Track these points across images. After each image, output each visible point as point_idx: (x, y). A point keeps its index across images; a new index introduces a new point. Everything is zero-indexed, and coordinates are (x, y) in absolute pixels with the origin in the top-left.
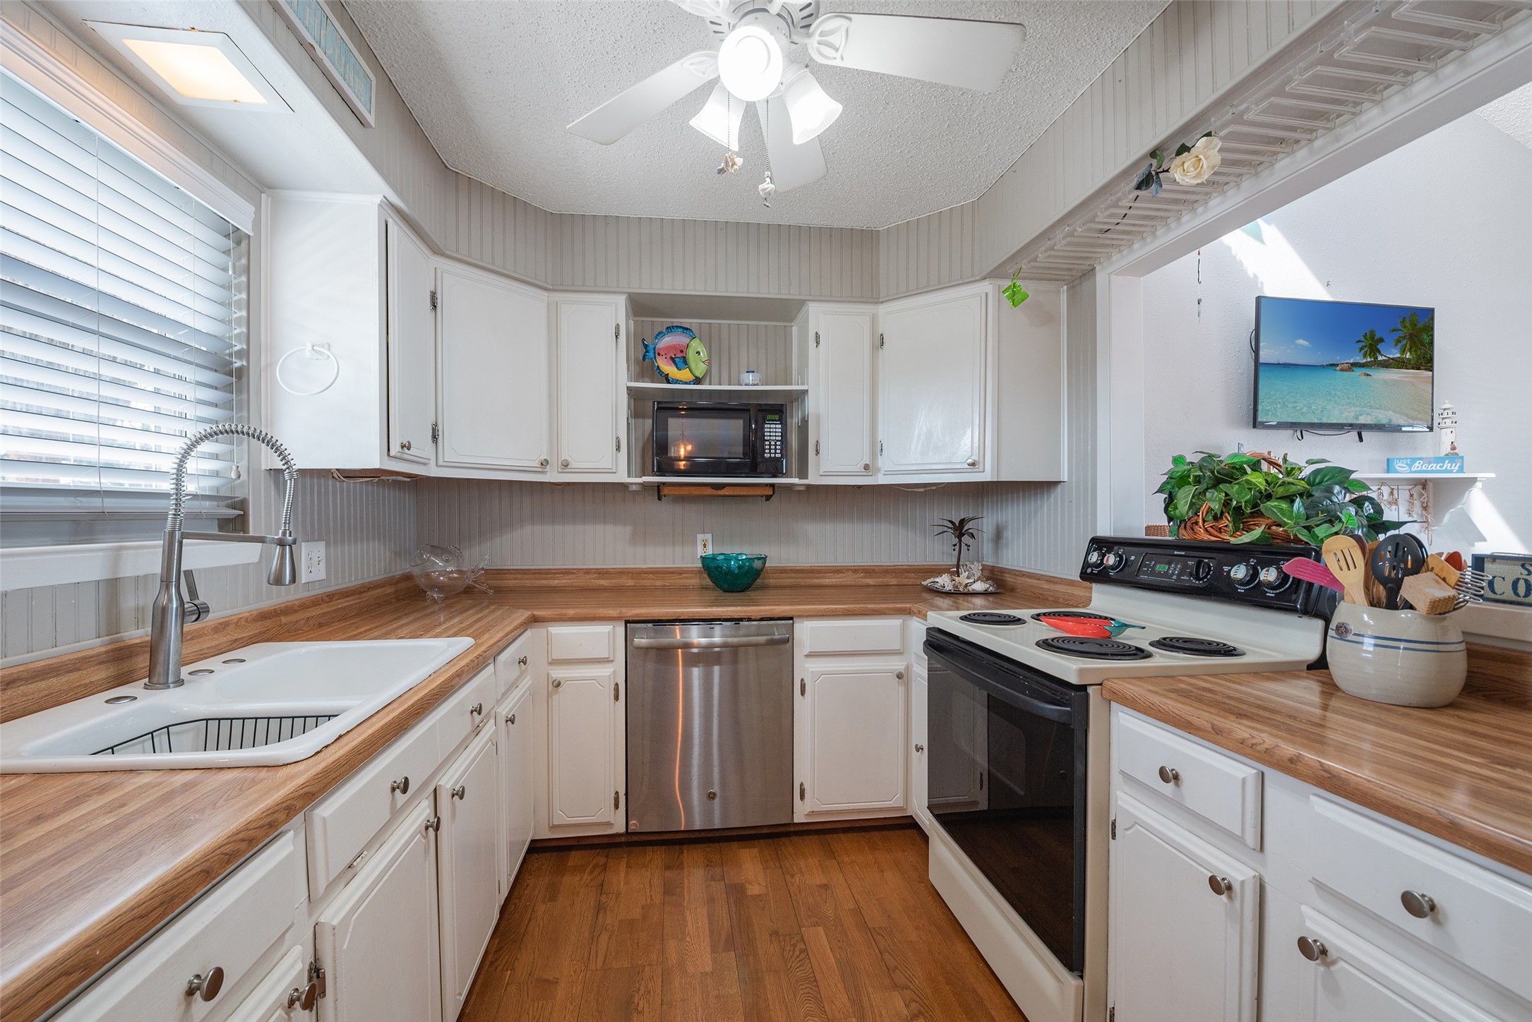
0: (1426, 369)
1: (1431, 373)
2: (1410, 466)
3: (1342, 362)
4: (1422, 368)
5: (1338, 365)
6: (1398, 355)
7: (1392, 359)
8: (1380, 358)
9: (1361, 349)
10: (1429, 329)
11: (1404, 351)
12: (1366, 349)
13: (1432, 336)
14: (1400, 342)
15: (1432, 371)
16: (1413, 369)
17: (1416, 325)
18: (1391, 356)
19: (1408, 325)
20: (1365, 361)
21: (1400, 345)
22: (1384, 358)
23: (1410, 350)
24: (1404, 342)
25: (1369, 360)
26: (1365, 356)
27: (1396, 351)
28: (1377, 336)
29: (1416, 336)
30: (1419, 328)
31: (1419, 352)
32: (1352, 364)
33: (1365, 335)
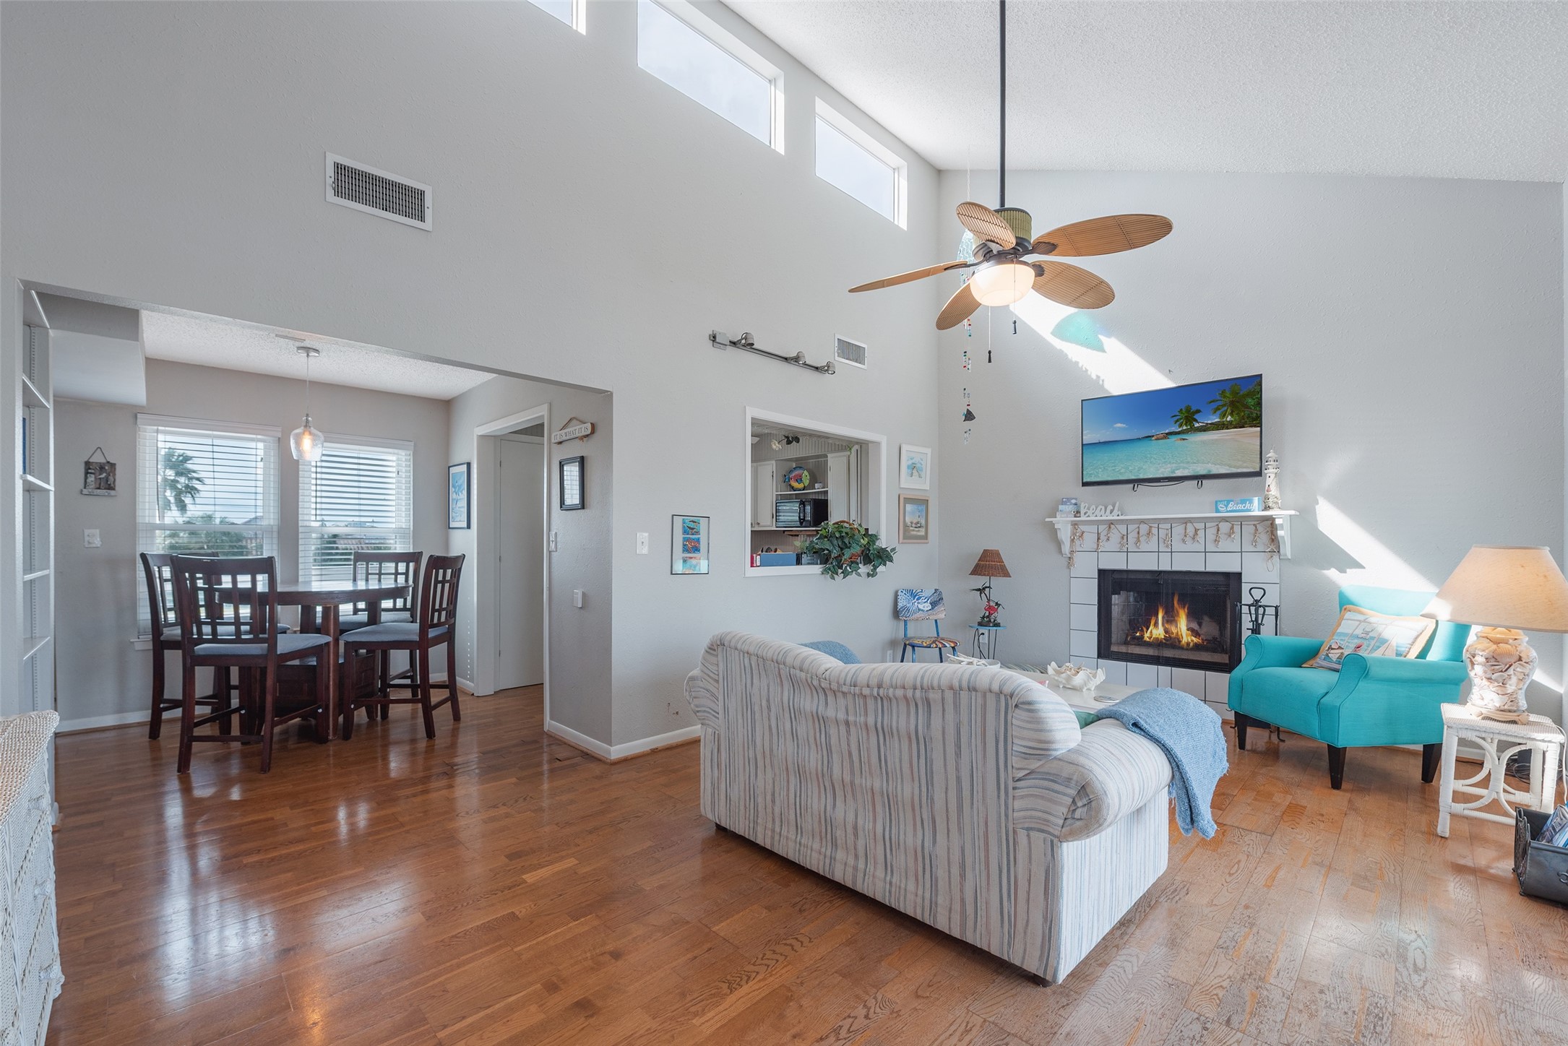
0: (1251, 427)
1: (1259, 428)
2: (1226, 506)
3: (1158, 433)
4: (1248, 425)
5: (1153, 436)
6: (1217, 420)
7: (1210, 424)
8: (1197, 425)
9: (1176, 421)
11: (1224, 416)
12: (1182, 420)
14: (1219, 409)
15: (1261, 427)
16: (1236, 428)
17: (1238, 393)
18: (1209, 422)
19: (1228, 395)
20: (1180, 429)
21: (1218, 412)
22: (1201, 424)
23: (1231, 414)
24: (1226, 408)
25: (1185, 428)
26: (1181, 425)
27: (1215, 417)
28: (1194, 409)
29: (1238, 402)
30: (1241, 393)
31: (1243, 414)
32: (1167, 434)
33: (1181, 410)
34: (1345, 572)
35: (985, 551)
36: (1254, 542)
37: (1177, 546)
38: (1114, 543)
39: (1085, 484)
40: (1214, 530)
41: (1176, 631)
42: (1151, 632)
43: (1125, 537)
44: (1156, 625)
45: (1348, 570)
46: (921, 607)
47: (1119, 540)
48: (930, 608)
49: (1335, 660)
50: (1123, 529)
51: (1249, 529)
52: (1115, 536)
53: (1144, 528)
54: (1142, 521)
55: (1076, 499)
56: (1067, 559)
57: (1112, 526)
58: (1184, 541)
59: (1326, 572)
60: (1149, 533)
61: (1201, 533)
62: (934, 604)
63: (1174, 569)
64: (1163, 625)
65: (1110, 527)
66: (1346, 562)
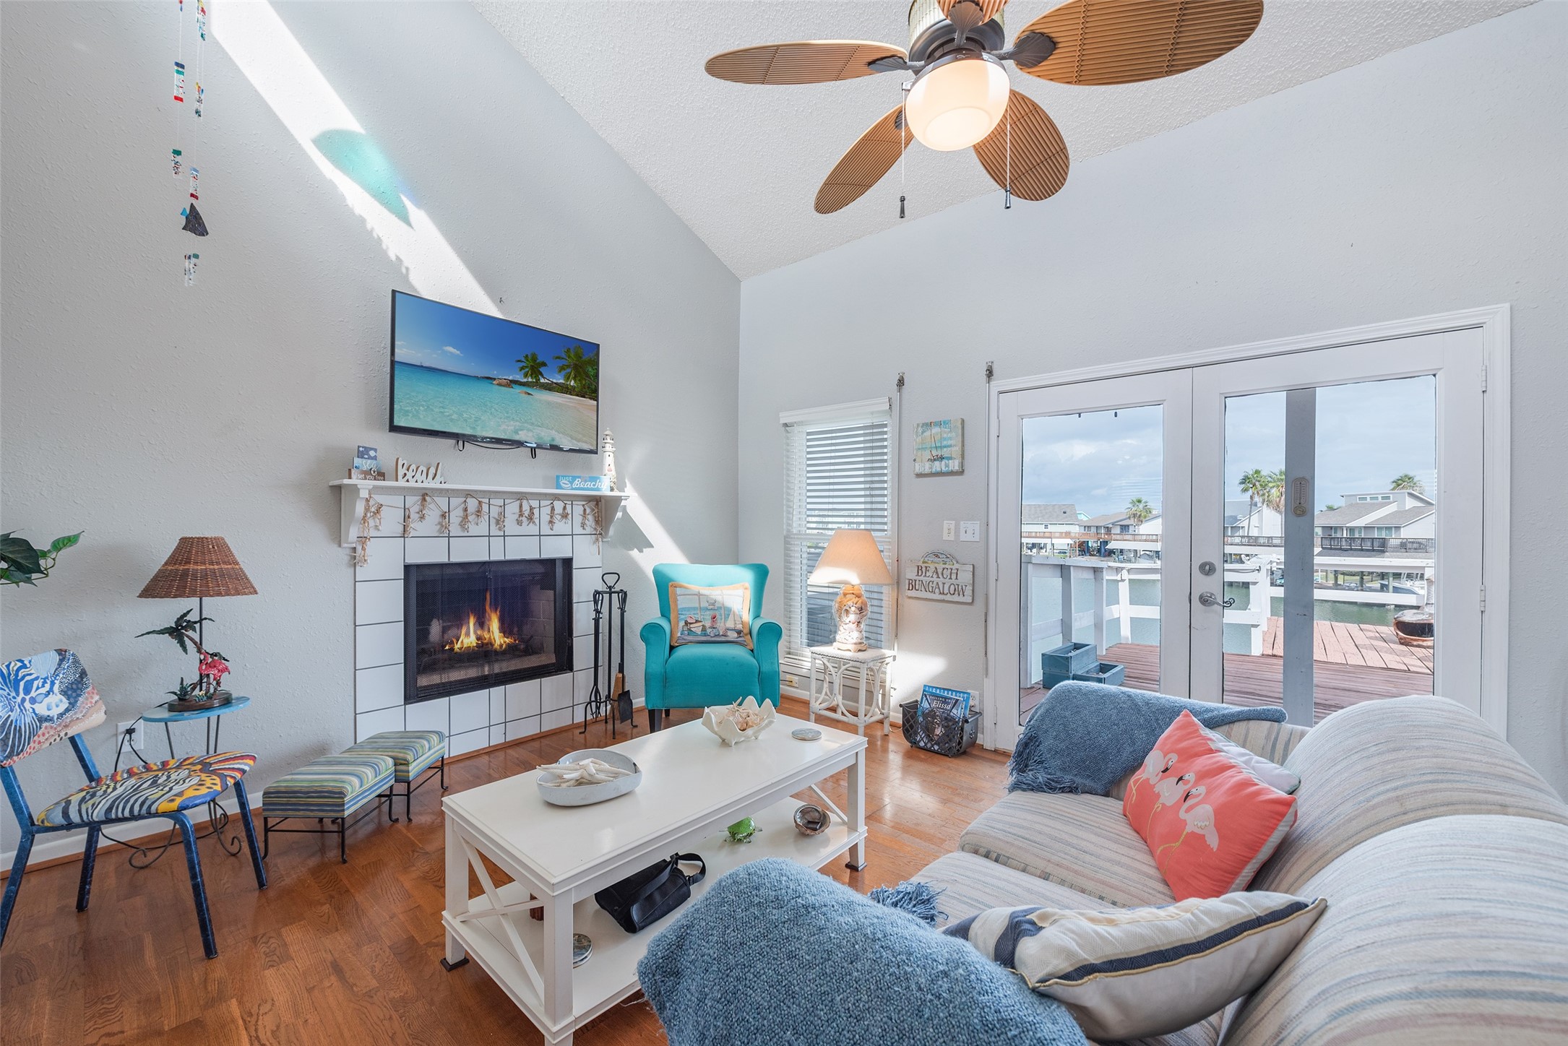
0: (591, 399)
1: (595, 402)
2: (572, 483)
3: (500, 377)
4: (587, 396)
5: (495, 379)
6: (562, 381)
7: (555, 383)
8: (542, 380)
9: (522, 369)
10: (595, 363)
11: (568, 378)
12: (527, 370)
13: (597, 370)
14: (564, 369)
15: (597, 400)
16: (577, 395)
17: (581, 358)
18: (554, 381)
19: (572, 355)
20: (525, 380)
21: (563, 373)
22: (547, 381)
23: (574, 379)
24: (569, 370)
25: (530, 380)
26: (526, 376)
27: (560, 377)
28: (540, 360)
29: (581, 368)
30: (584, 359)
31: (584, 382)
32: (511, 381)
33: (527, 356)
34: (642, 552)
35: (184, 541)
36: (583, 525)
37: (511, 527)
38: (429, 525)
39: (394, 428)
40: (548, 510)
41: (488, 636)
42: (462, 642)
43: (447, 514)
44: (468, 634)
45: (644, 550)
46: (41, 709)
47: (438, 519)
48: (65, 704)
49: (700, 633)
50: (443, 502)
51: (578, 509)
52: (433, 515)
53: (473, 505)
54: (468, 494)
55: (375, 450)
56: (348, 552)
57: (427, 498)
58: (519, 523)
59: (631, 552)
60: (479, 513)
61: (536, 511)
62: (73, 691)
63: (508, 558)
64: (475, 632)
65: (424, 500)
66: (644, 543)
